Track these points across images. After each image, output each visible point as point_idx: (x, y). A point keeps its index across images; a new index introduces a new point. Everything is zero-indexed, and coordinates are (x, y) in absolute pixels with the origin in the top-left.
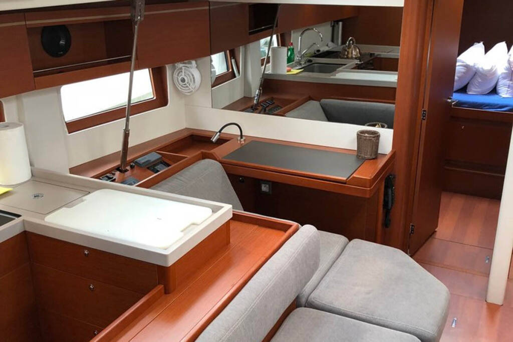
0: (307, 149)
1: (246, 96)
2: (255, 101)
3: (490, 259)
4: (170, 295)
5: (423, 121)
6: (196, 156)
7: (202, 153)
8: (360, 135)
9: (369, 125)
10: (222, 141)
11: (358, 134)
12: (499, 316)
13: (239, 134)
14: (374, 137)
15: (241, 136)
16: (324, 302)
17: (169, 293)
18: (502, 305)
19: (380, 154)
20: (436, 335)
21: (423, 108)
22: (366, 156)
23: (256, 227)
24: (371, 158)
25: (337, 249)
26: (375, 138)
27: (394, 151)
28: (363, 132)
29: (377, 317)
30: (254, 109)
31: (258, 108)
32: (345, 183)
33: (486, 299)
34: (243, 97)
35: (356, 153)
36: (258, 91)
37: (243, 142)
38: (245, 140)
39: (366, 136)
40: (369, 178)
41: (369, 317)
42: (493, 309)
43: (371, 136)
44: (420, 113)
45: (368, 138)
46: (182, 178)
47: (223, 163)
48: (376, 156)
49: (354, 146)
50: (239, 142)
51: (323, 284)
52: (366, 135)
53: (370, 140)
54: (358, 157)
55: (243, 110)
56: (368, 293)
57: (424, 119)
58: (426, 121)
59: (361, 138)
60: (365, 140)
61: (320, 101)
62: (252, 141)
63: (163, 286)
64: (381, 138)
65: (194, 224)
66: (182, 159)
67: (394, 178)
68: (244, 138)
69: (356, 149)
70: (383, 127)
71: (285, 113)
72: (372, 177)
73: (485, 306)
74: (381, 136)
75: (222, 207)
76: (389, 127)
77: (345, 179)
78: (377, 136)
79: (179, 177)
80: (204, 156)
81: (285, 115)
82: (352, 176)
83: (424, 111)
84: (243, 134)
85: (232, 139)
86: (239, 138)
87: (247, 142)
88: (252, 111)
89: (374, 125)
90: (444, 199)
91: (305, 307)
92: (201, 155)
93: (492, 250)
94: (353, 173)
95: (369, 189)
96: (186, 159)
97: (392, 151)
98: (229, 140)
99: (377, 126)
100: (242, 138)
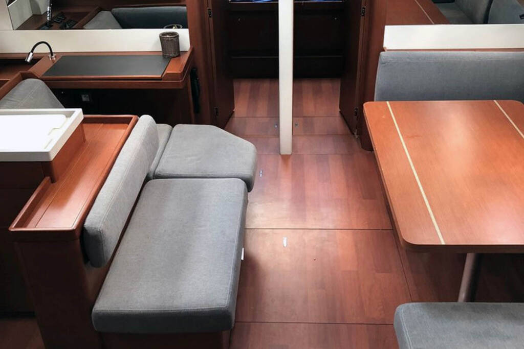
0: (118, 56)
1: (35, 14)
2: (48, 18)
3: (278, 124)
4: (56, 183)
5: (210, 18)
6: (16, 78)
7: (21, 74)
8: (162, 36)
9: (167, 28)
10: (35, 60)
11: (160, 37)
12: (290, 162)
13: (49, 51)
14: (174, 38)
15: (52, 53)
16: (168, 173)
17: (54, 182)
18: (291, 154)
19: (182, 51)
20: (252, 175)
21: (208, 7)
22: (171, 55)
23: (102, 125)
24: (175, 56)
25: (166, 134)
26: (176, 38)
27: (192, 47)
28: (164, 34)
29: (209, 173)
30: (49, 26)
31: (53, 24)
32: (161, 80)
33: (280, 152)
34: (31, 15)
35: (161, 54)
36: (48, 8)
37: (54, 59)
38: (55, 57)
39: (168, 38)
40: (180, 72)
41: (204, 174)
42: (285, 158)
43: (172, 36)
44: (207, 12)
45: (170, 39)
46: (12, 99)
47: (45, 80)
48: (179, 54)
49: (159, 48)
50: (50, 59)
51: (163, 161)
52: (168, 36)
53: (172, 40)
54: (164, 56)
55: (38, 29)
56: (199, 159)
57: (211, 17)
58: (212, 18)
59: (163, 40)
60: (168, 40)
61: (110, 11)
62: (63, 57)
63: (49, 178)
64: (180, 38)
65: (55, 129)
66: (5, 83)
67: (197, 70)
68: (54, 55)
69: (161, 50)
70: (179, 27)
71: (83, 26)
72: (182, 71)
73: (280, 157)
74: (180, 35)
75: (74, 112)
76: (184, 27)
77: (160, 76)
78: (176, 36)
79: (10, 99)
80: (25, 77)
81: (84, 27)
82: (165, 73)
83: (209, 10)
84: (53, 51)
85: (42, 57)
86: (50, 56)
87: (58, 59)
88: (47, 28)
89: (171, 27)
90: (236, 85)
91: (154, 179)
92: (20, 76)
93: (279, 117)
94: (165, 70)
95: (181, 81)
96: (8, 82)
97: (191, 47)
98: (41, 59)
99: (174, 27)
100: (52, 55)
